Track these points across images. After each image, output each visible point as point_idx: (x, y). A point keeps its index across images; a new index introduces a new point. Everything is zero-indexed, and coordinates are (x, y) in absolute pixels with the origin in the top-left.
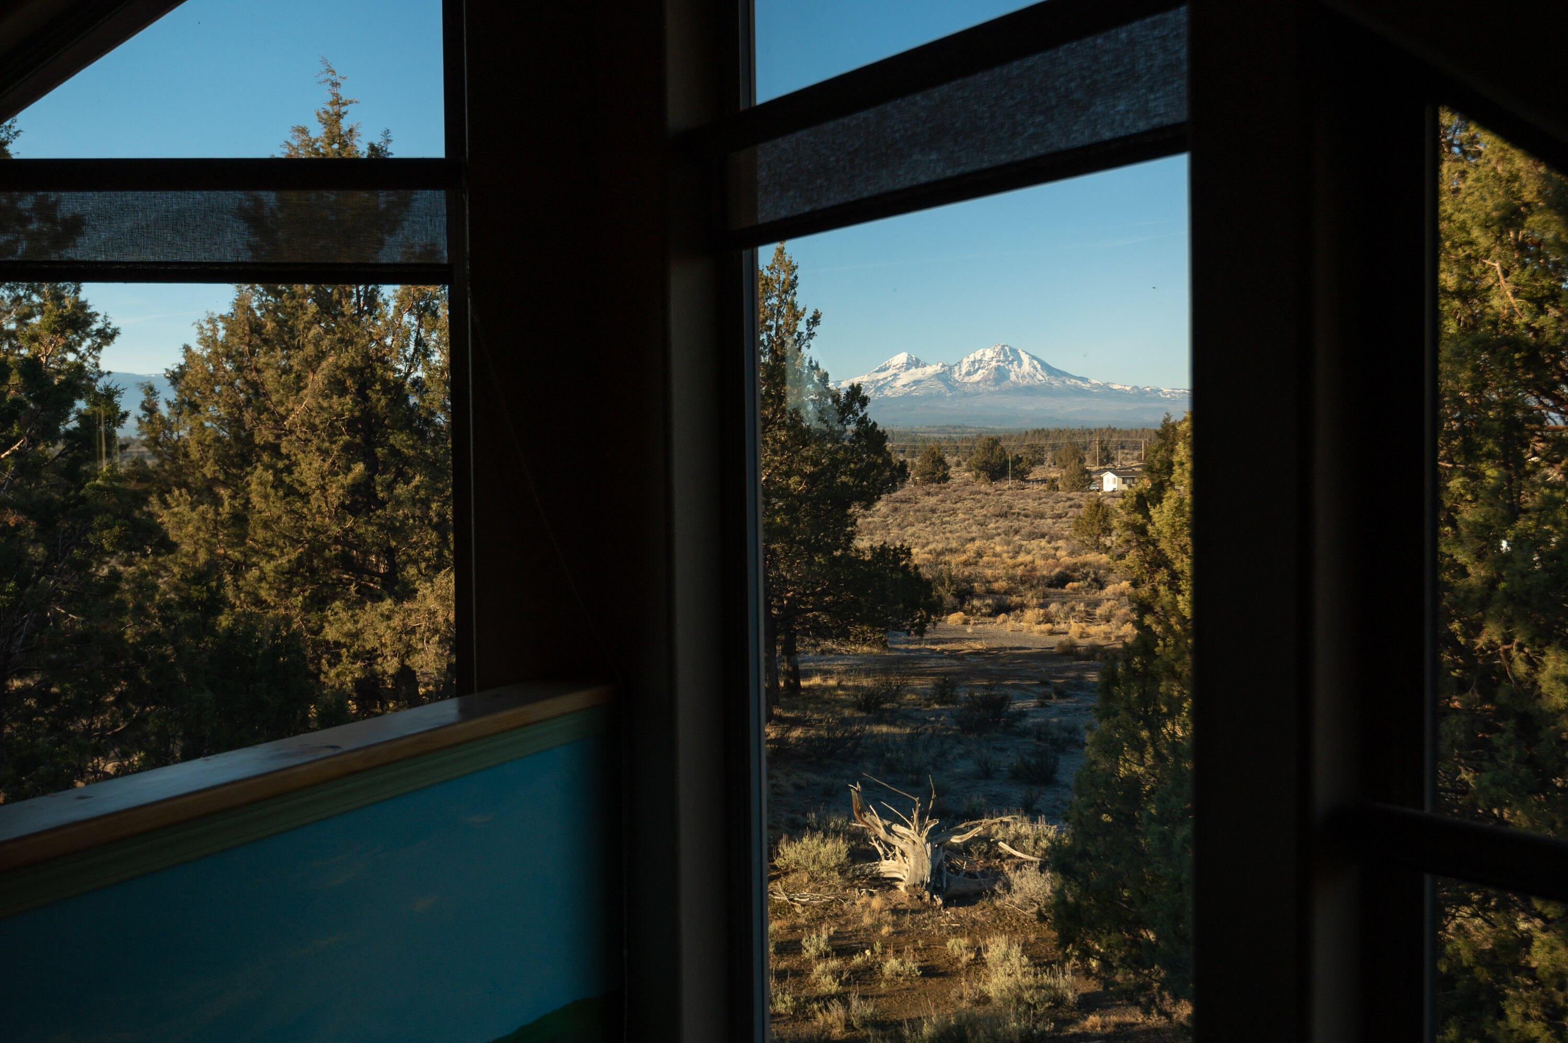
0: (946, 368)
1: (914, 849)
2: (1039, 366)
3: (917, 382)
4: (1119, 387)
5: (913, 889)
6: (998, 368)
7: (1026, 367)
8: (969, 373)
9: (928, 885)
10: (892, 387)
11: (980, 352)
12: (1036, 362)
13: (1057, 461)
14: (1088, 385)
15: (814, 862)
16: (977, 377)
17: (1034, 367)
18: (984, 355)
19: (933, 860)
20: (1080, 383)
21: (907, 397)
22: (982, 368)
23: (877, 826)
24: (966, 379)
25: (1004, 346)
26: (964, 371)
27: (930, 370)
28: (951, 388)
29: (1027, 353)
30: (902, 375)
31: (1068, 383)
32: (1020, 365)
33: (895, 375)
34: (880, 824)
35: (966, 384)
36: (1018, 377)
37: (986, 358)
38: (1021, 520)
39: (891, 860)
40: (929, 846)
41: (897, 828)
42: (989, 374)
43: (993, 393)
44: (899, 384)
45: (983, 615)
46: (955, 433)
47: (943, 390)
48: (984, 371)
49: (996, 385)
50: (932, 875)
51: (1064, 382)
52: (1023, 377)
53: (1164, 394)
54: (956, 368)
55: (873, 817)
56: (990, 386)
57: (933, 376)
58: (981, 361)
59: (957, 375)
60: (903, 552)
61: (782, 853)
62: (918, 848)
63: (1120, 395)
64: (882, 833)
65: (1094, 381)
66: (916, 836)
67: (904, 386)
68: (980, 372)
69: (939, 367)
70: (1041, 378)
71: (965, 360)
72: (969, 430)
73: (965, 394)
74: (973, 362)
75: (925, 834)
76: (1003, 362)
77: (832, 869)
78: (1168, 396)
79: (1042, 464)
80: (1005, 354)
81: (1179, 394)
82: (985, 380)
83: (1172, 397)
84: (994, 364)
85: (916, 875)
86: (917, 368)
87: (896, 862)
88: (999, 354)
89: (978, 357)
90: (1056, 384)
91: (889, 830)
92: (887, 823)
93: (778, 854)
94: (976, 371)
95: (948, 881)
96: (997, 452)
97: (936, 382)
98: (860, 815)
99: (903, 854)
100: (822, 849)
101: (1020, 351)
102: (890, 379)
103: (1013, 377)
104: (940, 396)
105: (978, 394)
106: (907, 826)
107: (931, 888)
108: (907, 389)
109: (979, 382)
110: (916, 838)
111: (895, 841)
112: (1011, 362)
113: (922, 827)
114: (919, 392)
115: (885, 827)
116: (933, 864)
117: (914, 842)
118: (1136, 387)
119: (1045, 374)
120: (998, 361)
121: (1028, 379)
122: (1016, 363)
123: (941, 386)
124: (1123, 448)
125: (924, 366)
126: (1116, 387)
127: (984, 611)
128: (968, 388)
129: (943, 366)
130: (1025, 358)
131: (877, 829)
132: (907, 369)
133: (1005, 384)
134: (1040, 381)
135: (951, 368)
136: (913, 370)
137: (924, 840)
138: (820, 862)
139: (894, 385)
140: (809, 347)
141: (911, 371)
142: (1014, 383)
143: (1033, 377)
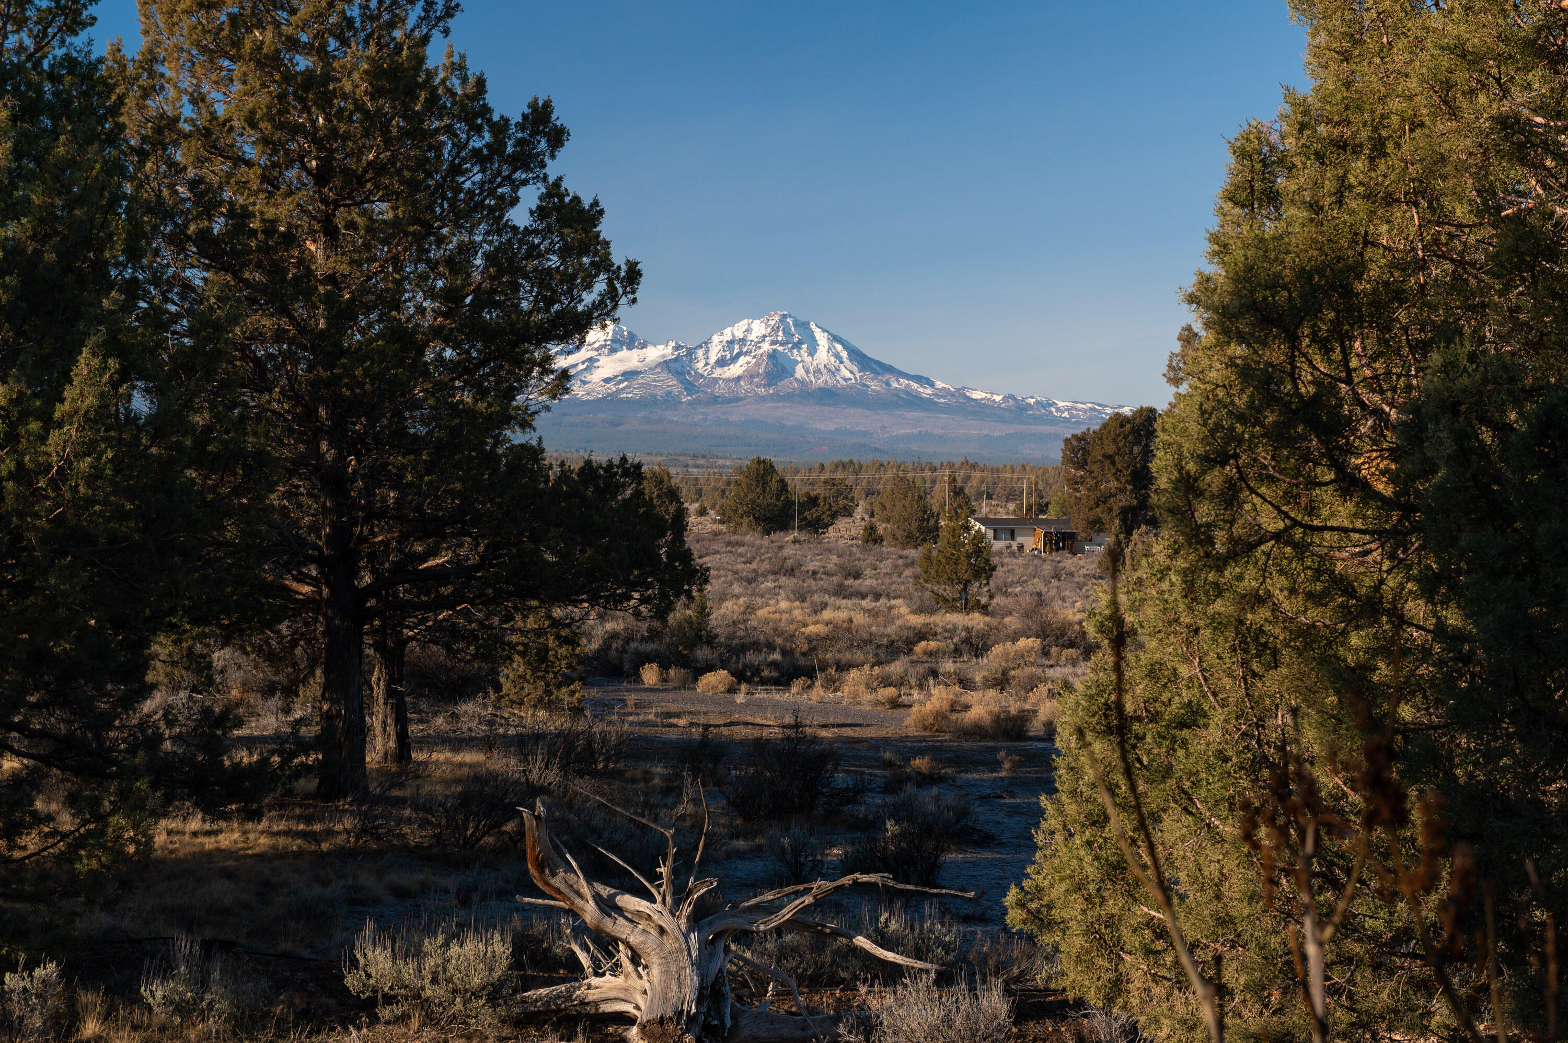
0: (683, 352)
1: (661, 946)
2: (844, 355)
3: (629, 375)
4: (983, 395)
5: (657, 1029)
6: (773, 356)
7: (823, 355)
8: (721, 362)
9: (692, 1019)
10: (584, 383)
11: (743, 325)
12: (839, 347)
13: (876, 509)
14: (929, 391)
15: (434, 981)
16: (735, 370)
17: (837, 356)
18: (749, 330)
19: (700, 966)
20: (914, 385)
21: (610, 401)
22: (746, 354)
23: (580, 896)
24: (718, 372)
25: (785, 316)
26: (713, 359)
27: (655, 353)
28: (690, 387)
29: (824, 330)
30: (603, 361)
31: (895, 385)
32: (812, 352)
33: (591, 360)
34: (586, 890)
35: (716, 380)
36: (807, 372)
37: (753, 337)
38: (821, 579)
39: (608, 977)
40: (693, 937)
41: (629, 902)
42: (758, 364)
43: (763, 399)
44: (597, 376)
45: (764, 682)
46: (696, 466)
47: (676, 390)
48: (748, 358)
49: (768, 385)
50: (700, 1000)
51: (888, 384)
52: (817, 371)
53: (1058, 410)
54: (700, 353)
55: (571, 877)
56: (758, 386)
57: (658, 365)
58: (743, 341)
59: (700, 365)
60: (626, 473)
61: (362, 961)
62: (669, 943)
63: (983, 410)
64: (590, 911)
65: (940, 384)
66: (666, 913)
67: (607, 380)
68: (742, 360)
69: (669, 350)
70: (848, 375)
71: (716, 339)
72: (721, 462)
73: (715, 400)
74: (731, 343)
75: (686, 909)
76: (782, 344)
77: (476, 995)
78: (1066, 414)
79: (850, 515)
80: (786, 332)
81: (1085, 411)
82: (750, 375)
83: (1072, 416)
84: (766, 347)
85: (665, 999)
86: (630, 348)
87: (620, 981)
88: (775, 330)
89: (739, 335)
90: (874, 386)
91: (608, 907)
92: (605, 891)
93: (354, 963)
94: (734, 359)
95: (734, 1017)
96: (774, 485)
97: (664, 375)
98: (542, 872)
99: (635, 959)
100: (454, 950)
101: (813, 327)
102: (581, 367)
103: (800, 372)
104: (670, 401)
105: (737, 399)
106: (651, 898)
107: (697, 1029)
108: (612, 387)
109: (739, 379)
110: (666, 921)
111: (620, 928)
112: (797, 346)
113: (680, 894)
114: (632, 392)
115: (597, 898)
116: (702, 977)
117: (662, 931)
118: (1013, 397)
119: (855, 369)
120: (773, 343)
121: (825, 376)
122: (804, 346)
123: (672, 384)
124: (989, 497)
125: (644, 346)
126: (977, 395)
127: (765, 673)
128: (720, 390)
129: (677, 348)
130: (822, 338)
131: (579, 902)
132: (613, 351)
133: (786, 385)
134: (846, 380)
135: (690, 352)
136: (624, 353)
137: (683, 922)
138: (449, 980)
139: (589, 378)
140: (446, 32)
141: (619, 355)
142: (802, 382)
143: (833, 372)
